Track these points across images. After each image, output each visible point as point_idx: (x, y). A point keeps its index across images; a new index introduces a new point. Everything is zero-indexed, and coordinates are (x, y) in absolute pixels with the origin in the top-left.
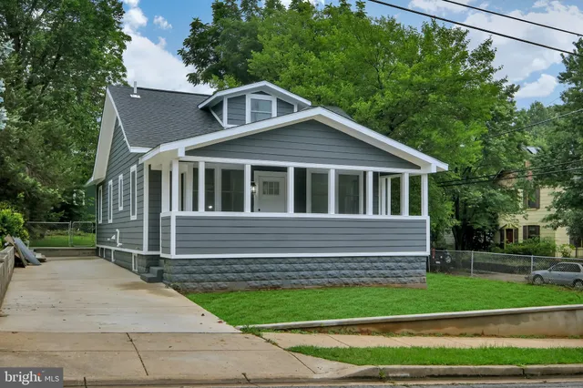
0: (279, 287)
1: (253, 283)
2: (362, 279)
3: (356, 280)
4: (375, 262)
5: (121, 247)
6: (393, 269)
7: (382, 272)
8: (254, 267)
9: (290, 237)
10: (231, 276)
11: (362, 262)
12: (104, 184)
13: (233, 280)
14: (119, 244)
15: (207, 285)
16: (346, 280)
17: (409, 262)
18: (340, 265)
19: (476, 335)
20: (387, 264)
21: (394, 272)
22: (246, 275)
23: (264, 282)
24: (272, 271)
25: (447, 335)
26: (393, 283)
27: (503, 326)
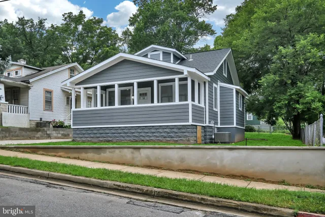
0: (111, 141)
1: (101, 139)
2: (151, 138)
3: (148, 138)
4: (158, 129)
6: (169, 133)
7: (162, 134)
8: (101, 132)
9: (115, 117)
10: (92, 135)
11: (151, 129)
13: (93, 137)
15: (84, 139)
16: (143, 138)
17: (179, 129)
18: (139, 131)
19: (75, 158)
20: (165, 130)
21: (169, 134)
22: (98, 135)
24: (108, 133)
25: (60, 156)
26: (169, 141)
27: (90, 155)
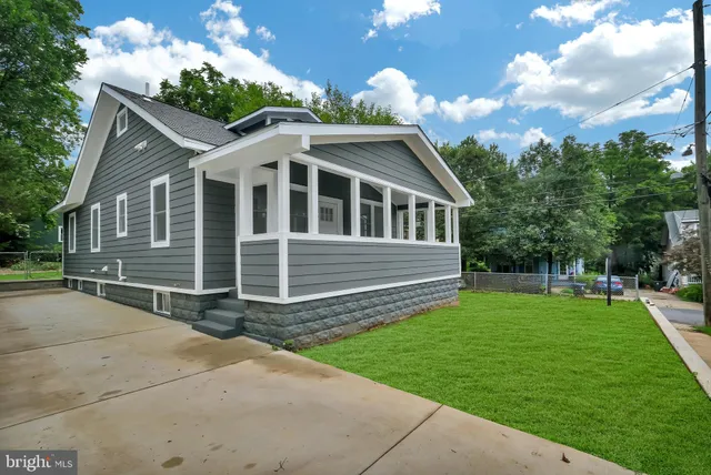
0: (383, 323)
1: (363, 323)
2: (431, 304)
3: (428, 304)
4: (437, 286)
5: (125, 281)
6: (445, 292)
7: (440, 294)
10: (344, 318)
11: (431, 286)
12: (80, 211)
13: (347, 323)
14: (121, 278)
15: (322, 335)
16: (423, 306)
17: (451, 284)
20: (442, 287)
22: (358, 314)
23: (372, 320)
26: (445, 304)
